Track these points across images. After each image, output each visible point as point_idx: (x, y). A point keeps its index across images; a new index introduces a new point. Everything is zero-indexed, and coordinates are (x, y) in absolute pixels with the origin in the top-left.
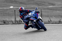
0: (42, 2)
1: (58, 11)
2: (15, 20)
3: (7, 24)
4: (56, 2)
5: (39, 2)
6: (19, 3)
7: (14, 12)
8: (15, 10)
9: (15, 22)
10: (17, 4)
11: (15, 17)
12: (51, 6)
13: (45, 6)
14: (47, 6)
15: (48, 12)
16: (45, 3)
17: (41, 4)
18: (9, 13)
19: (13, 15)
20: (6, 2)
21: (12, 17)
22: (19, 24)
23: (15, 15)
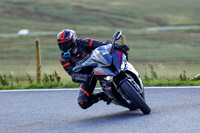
0: (125, 15)
1: (176, 45)
2: (39, 75)
3: (12, 88)
4: (169, 16)
5: (116, 14)
6: (49, 19)
7: (35, 47)
8: (37, 43)
9: (38, 80)
10: (44, 20)
11: (38, 63)
12: (155, 29)
13: (134, 28)
14: (140, 28)
15: (146, 48)
16: (133, 17)
17: (120, 20)
18: (17, 51)
19: (30, 58)
20: (7, 15)
21: (27, 64)
22: (51, 87)
23: (38, 57)
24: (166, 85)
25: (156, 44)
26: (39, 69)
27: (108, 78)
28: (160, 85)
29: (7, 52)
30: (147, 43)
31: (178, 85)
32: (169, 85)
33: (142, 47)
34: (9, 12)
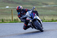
0: (36, 2)
1: (51, 11)
2: (12, 19)
4: (49, 2)
8: (12, 10)
9: (12, 20)
11: (12, 16)
13: (39, 6)
14: (40, 6)
15: (42, 11)
16: (39, 3)
17: (35, 4)
19: (10, 14)
21: (9, 16)
22: (16, 22)
23: (12, 14)
24: (48, 22)
25: (45, 10)
26: (12, 17)
27: (31, 21)
28: (46, 22)
29: (3, 13)
30: (43, 10)
31: (51, 22)
32: (49, 22)
33: (41, 11)
34: (4, 1)
